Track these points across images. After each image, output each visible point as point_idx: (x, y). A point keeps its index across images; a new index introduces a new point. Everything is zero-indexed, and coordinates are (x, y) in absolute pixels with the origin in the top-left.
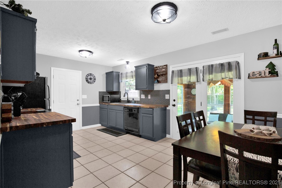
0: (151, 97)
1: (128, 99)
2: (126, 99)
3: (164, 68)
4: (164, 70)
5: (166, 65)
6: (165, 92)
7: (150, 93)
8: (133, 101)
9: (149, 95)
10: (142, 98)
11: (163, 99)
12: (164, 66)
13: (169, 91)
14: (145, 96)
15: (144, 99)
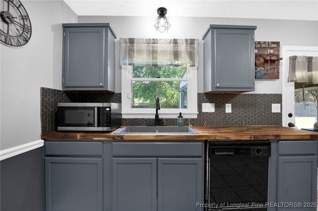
0: (232, 109)
1: (157, 116)
2: (152, 114)
3: (271, 48)
4: (272, 51)
5: (278, 43)
6: (271, 98)
7: (229, 100)
8: (180, 121)
9: (227, 105)
10: (204, 110)
11: (265, 113)
12: (273, 43)
13: (280, 96)
14: (216, 107)
15: (210, 114)
